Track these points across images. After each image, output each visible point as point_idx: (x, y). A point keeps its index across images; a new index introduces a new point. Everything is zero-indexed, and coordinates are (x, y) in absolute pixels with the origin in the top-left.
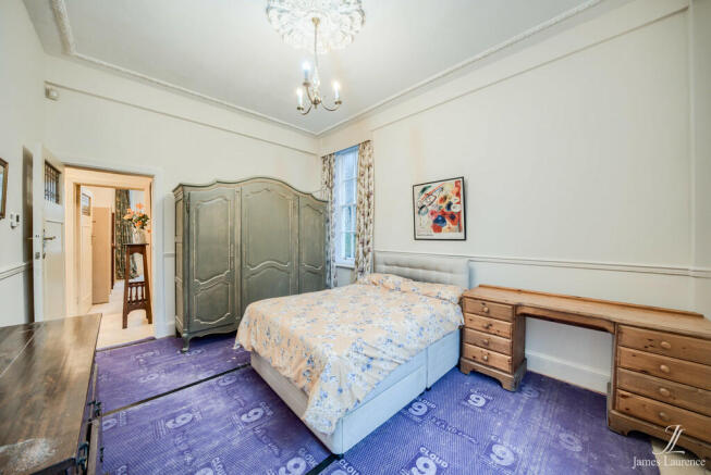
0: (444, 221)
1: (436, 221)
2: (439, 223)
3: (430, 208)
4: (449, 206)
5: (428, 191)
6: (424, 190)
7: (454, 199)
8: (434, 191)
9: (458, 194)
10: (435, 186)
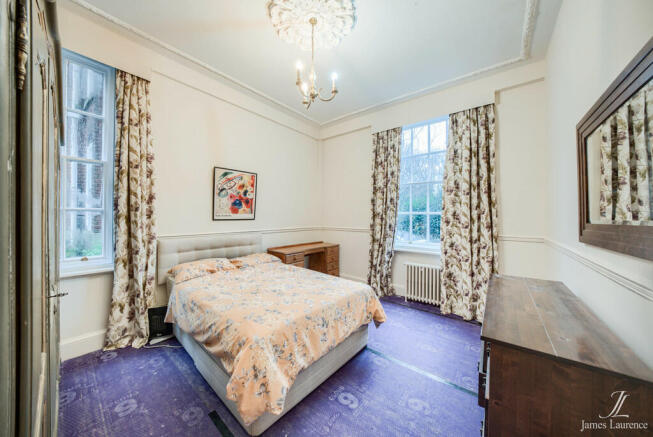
0: (240, 204)
1: (234, 204)
2: (236, 205)
3: (230, 192)
4: (245, 193)
5: (229, 176)
6: (226, 174)
7: (249, 189)
8: (235, 178)
9: (252, 186)
10: (236, 174)
